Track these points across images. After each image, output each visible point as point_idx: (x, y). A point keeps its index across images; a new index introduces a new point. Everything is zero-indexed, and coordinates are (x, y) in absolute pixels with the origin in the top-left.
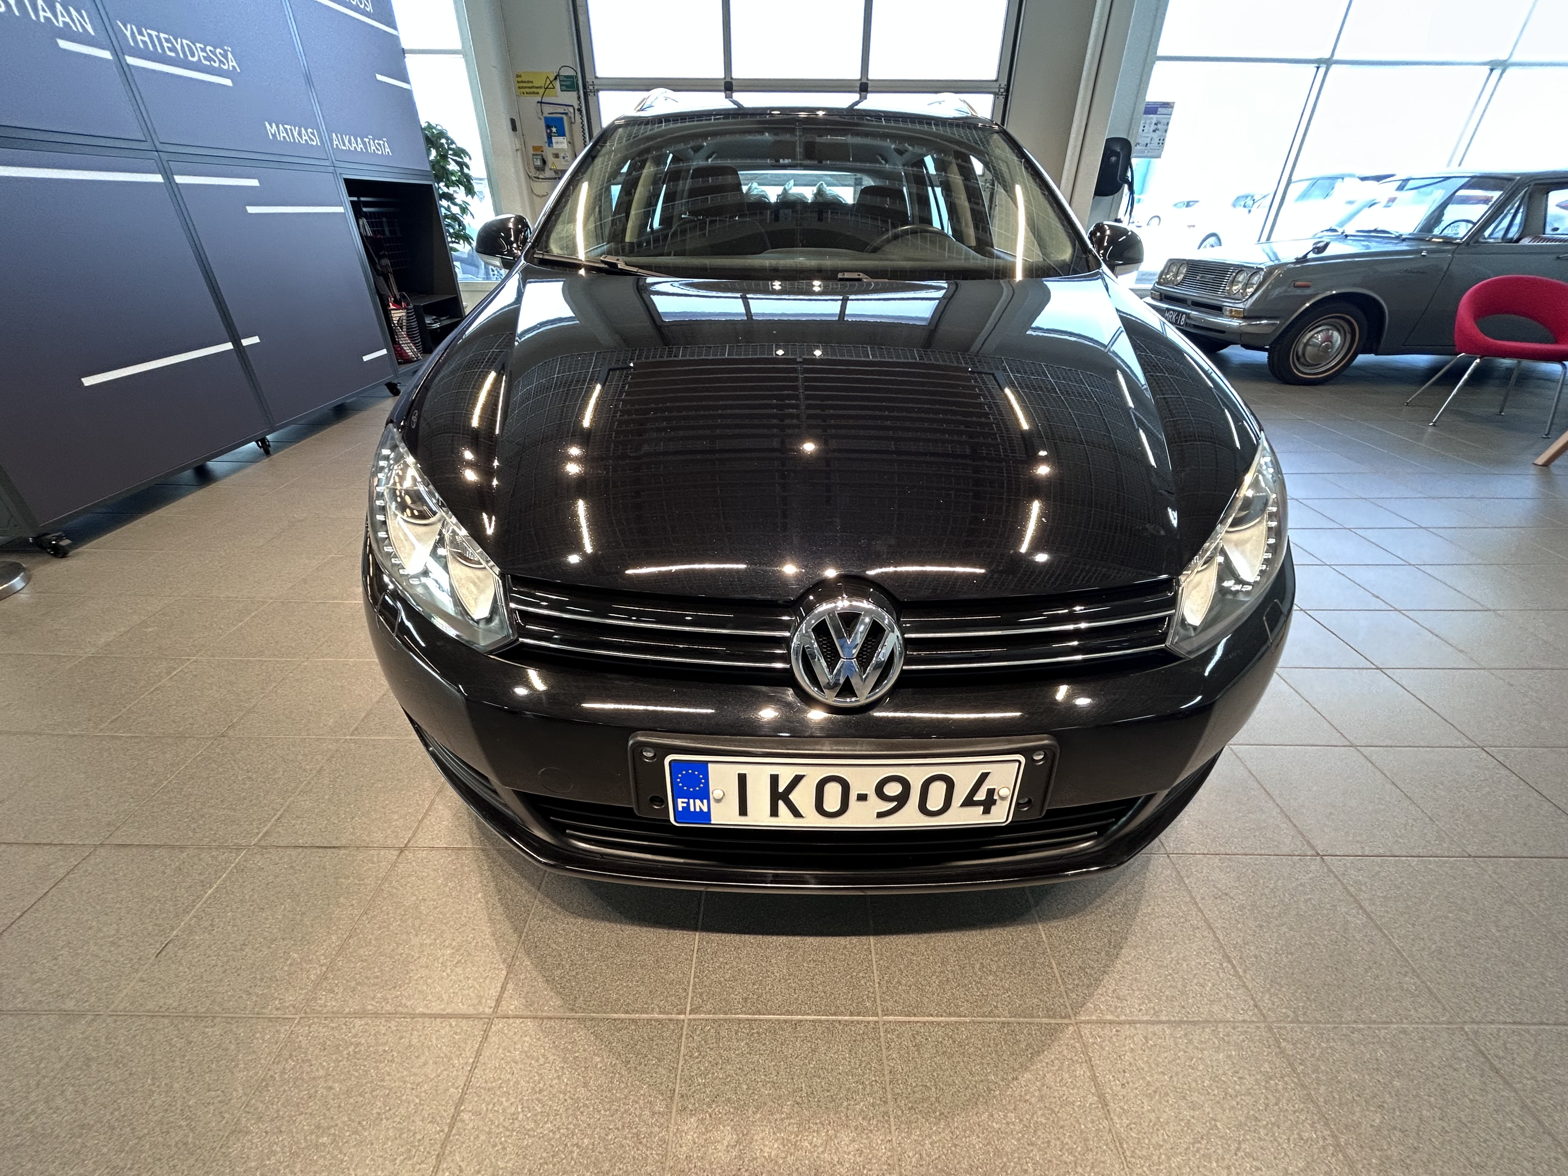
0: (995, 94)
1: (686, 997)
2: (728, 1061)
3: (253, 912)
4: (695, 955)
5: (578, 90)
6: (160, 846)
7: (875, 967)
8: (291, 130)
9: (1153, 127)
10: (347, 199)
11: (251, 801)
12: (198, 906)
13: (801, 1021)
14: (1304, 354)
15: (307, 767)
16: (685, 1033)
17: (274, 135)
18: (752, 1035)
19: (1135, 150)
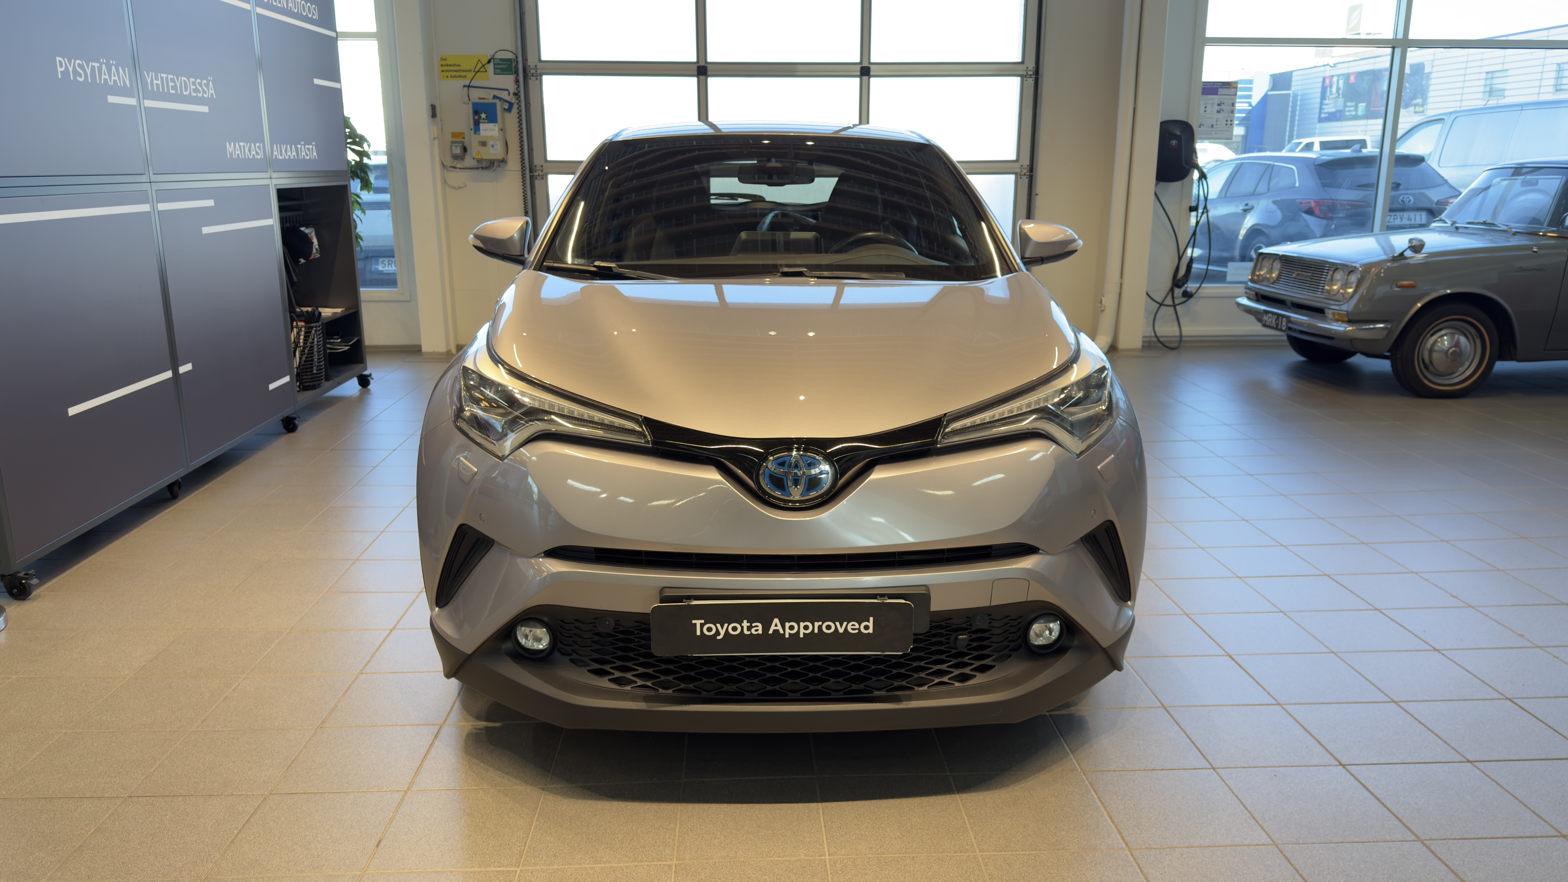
0: (1022, 76)
5: (517, 73)
8: (244, 146)
9: (1216, 108)
14: (1432, 363)
17: (231, 154)
19: (1198, 132)
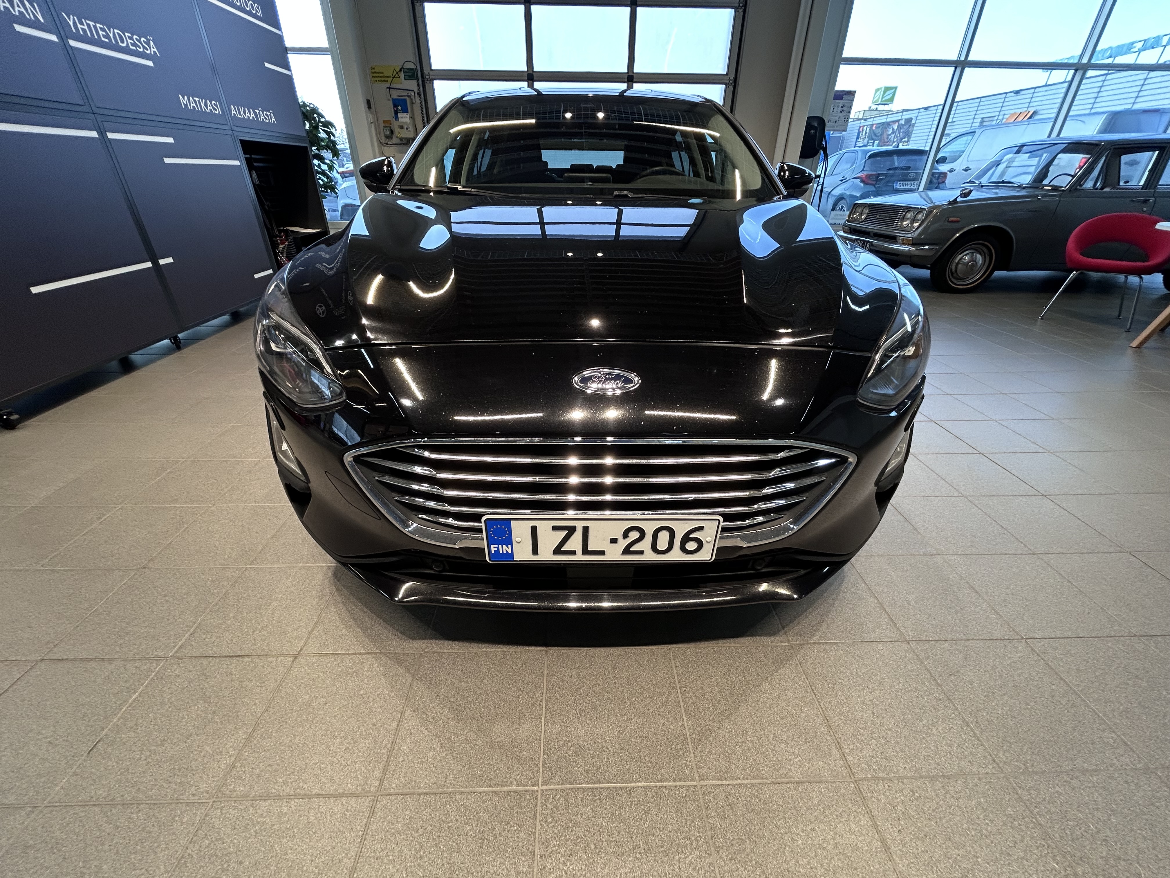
0: (726, 84)
1: (538, 771)
2: (577, 824)
3: (171, 712)
4: (543, 735)
5: (418, 78)
6: (91, 660)
7: (689, 740)
8: (199, 101)
9: (840, 109)
10: (242, 156)
11: (168, 620)
12: (124, 708)
13: (634, 788)
14: (956, 271)
15: (215, 591)
16: (539, 802)
17: (186, 105)
18: (595, 801)
19: (827, 125)
